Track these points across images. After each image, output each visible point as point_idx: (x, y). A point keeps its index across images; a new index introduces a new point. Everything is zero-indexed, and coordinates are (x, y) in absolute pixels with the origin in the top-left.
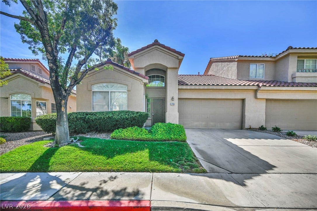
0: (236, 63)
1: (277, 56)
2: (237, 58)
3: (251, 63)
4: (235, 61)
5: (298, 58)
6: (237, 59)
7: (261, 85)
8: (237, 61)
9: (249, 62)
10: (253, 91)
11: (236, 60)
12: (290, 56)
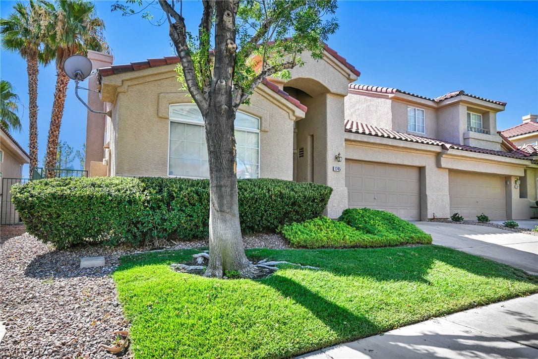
0: (391, 101)
1: (441, 101)
2: (392, 92)
3: (410, 105)
4: (387, 98)
5: (467, 110)
6: (393, 95)
7: (448, 146)
8: (392, 98)
9: (407, 103)
10: (434, 154)
11: (391, 95)
12: (460, 106)
